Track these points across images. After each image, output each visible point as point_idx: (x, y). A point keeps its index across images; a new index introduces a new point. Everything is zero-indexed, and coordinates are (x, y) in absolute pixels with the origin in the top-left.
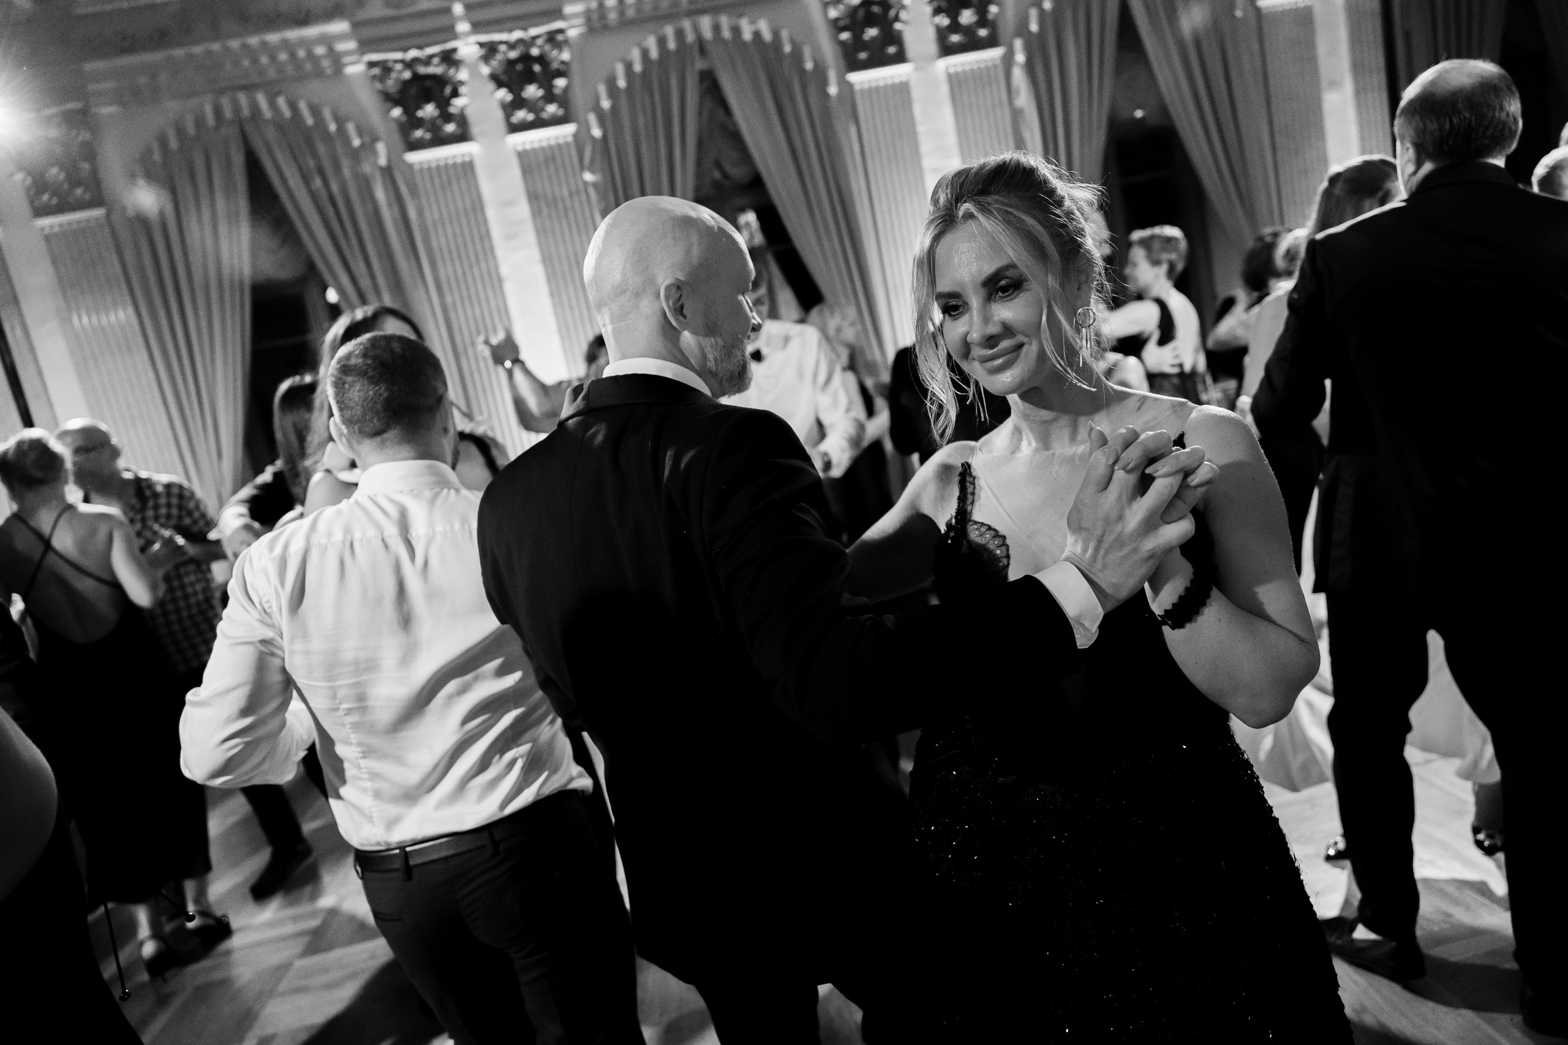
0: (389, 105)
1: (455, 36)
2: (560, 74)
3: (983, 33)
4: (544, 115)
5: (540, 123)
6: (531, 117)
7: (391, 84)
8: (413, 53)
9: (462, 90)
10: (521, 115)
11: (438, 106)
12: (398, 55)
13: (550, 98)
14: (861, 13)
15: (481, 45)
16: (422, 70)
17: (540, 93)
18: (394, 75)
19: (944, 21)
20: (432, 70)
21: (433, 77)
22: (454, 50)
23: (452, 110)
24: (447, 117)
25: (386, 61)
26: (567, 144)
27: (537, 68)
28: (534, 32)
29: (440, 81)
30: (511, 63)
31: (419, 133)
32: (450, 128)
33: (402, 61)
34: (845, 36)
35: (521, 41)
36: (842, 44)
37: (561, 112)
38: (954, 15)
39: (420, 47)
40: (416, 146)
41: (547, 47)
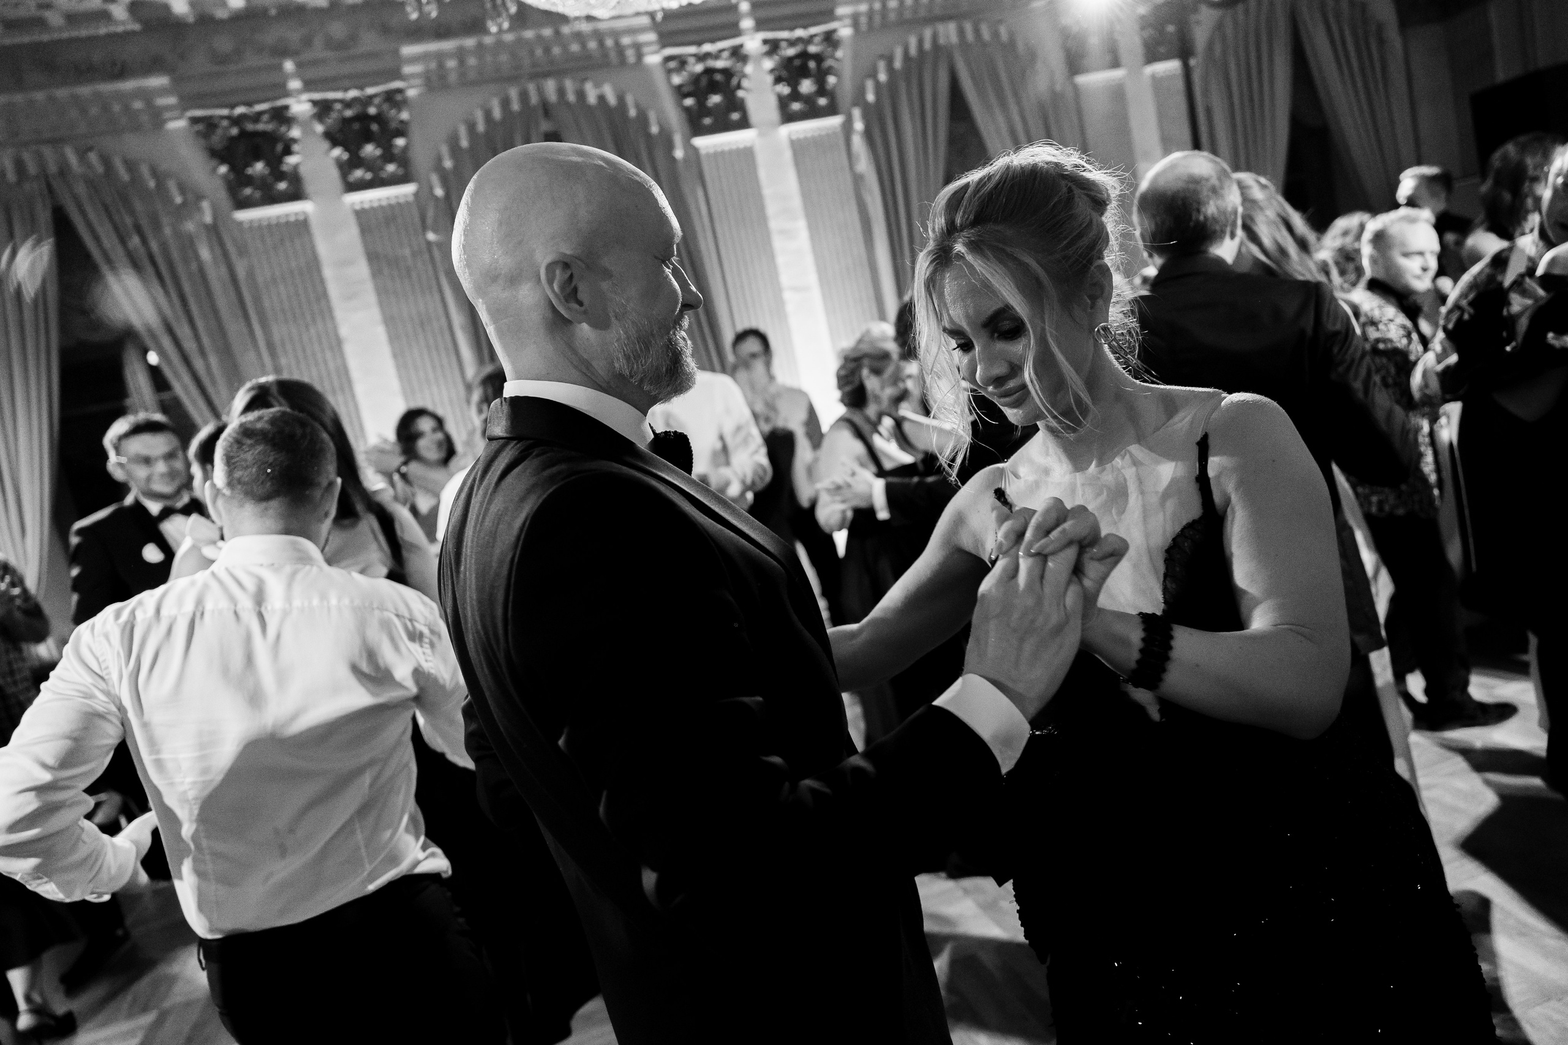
0: (214, 163)
1: (287, 94)
2: (401, 133)
3: (822, 101)
4: (384, 175)
5: (378, 182)
6: (369, 176)
7: (217, 139)
8: (240, 110)
9: (296, 147)
10: (358, 174)
11: (268, 164)
12: (225, 112)
13: (389, 156)
14: (704, 81)
15: (315, 103)
16: (250, 127)
17: (378, 152)
18: (219, 132)
19: (785, 90)
20: (260, 127)
21: (263, 134)
22: (286, 108)
23: (285, 168)
24: (280, 176)
25: (211, 117)
26: (407, 203)
27: (375, 127)
28: (370, 91)
29: (271, 138)
30: (346, 121)
31: (248, 191)
32: (282, 186)
33: (228, 118)
34: (689, 102)
35: (355, 100)
36: (687, 110)
37: (401, 172)
38: (794, 84)
39: (249, 104)
40: (243, 204)
41: (385, 107)
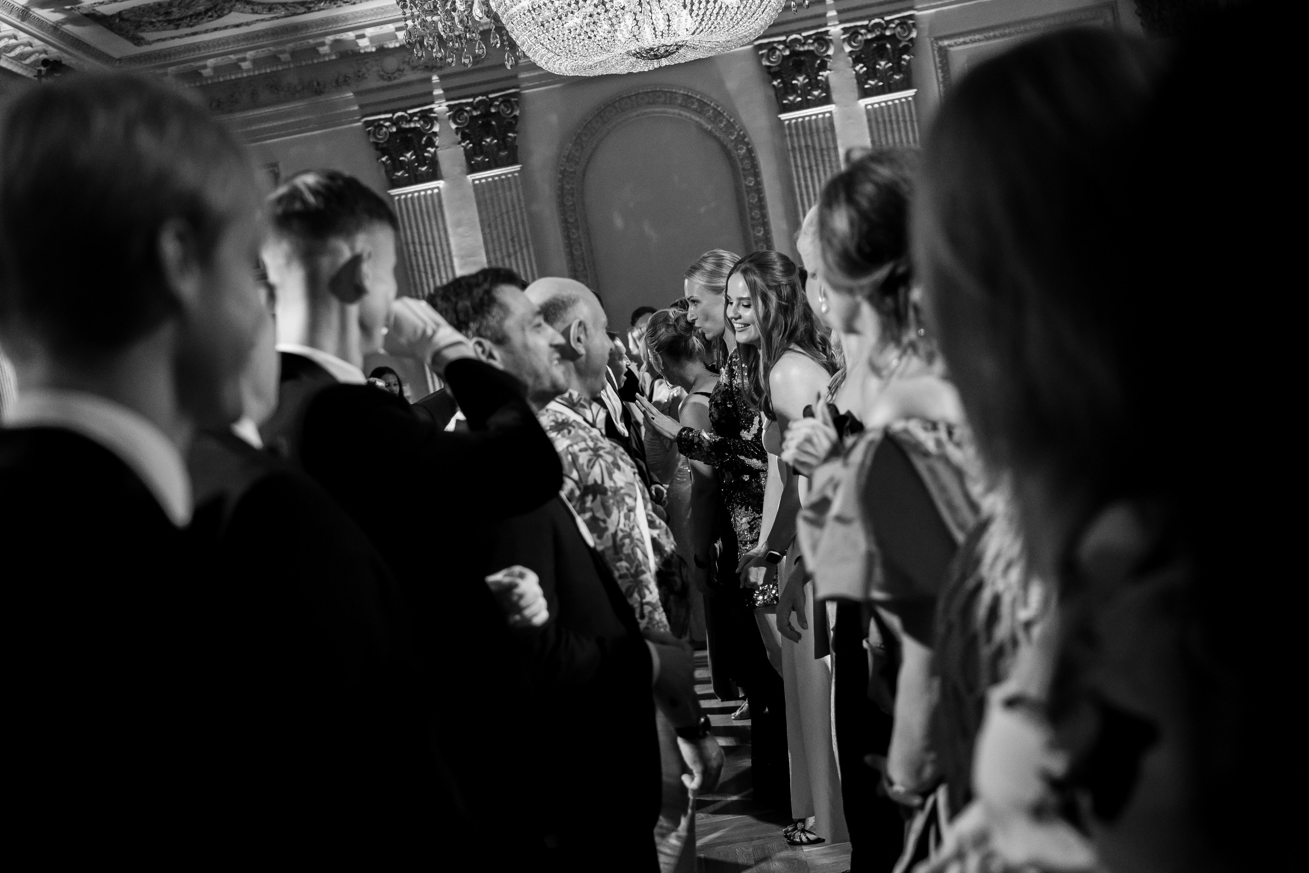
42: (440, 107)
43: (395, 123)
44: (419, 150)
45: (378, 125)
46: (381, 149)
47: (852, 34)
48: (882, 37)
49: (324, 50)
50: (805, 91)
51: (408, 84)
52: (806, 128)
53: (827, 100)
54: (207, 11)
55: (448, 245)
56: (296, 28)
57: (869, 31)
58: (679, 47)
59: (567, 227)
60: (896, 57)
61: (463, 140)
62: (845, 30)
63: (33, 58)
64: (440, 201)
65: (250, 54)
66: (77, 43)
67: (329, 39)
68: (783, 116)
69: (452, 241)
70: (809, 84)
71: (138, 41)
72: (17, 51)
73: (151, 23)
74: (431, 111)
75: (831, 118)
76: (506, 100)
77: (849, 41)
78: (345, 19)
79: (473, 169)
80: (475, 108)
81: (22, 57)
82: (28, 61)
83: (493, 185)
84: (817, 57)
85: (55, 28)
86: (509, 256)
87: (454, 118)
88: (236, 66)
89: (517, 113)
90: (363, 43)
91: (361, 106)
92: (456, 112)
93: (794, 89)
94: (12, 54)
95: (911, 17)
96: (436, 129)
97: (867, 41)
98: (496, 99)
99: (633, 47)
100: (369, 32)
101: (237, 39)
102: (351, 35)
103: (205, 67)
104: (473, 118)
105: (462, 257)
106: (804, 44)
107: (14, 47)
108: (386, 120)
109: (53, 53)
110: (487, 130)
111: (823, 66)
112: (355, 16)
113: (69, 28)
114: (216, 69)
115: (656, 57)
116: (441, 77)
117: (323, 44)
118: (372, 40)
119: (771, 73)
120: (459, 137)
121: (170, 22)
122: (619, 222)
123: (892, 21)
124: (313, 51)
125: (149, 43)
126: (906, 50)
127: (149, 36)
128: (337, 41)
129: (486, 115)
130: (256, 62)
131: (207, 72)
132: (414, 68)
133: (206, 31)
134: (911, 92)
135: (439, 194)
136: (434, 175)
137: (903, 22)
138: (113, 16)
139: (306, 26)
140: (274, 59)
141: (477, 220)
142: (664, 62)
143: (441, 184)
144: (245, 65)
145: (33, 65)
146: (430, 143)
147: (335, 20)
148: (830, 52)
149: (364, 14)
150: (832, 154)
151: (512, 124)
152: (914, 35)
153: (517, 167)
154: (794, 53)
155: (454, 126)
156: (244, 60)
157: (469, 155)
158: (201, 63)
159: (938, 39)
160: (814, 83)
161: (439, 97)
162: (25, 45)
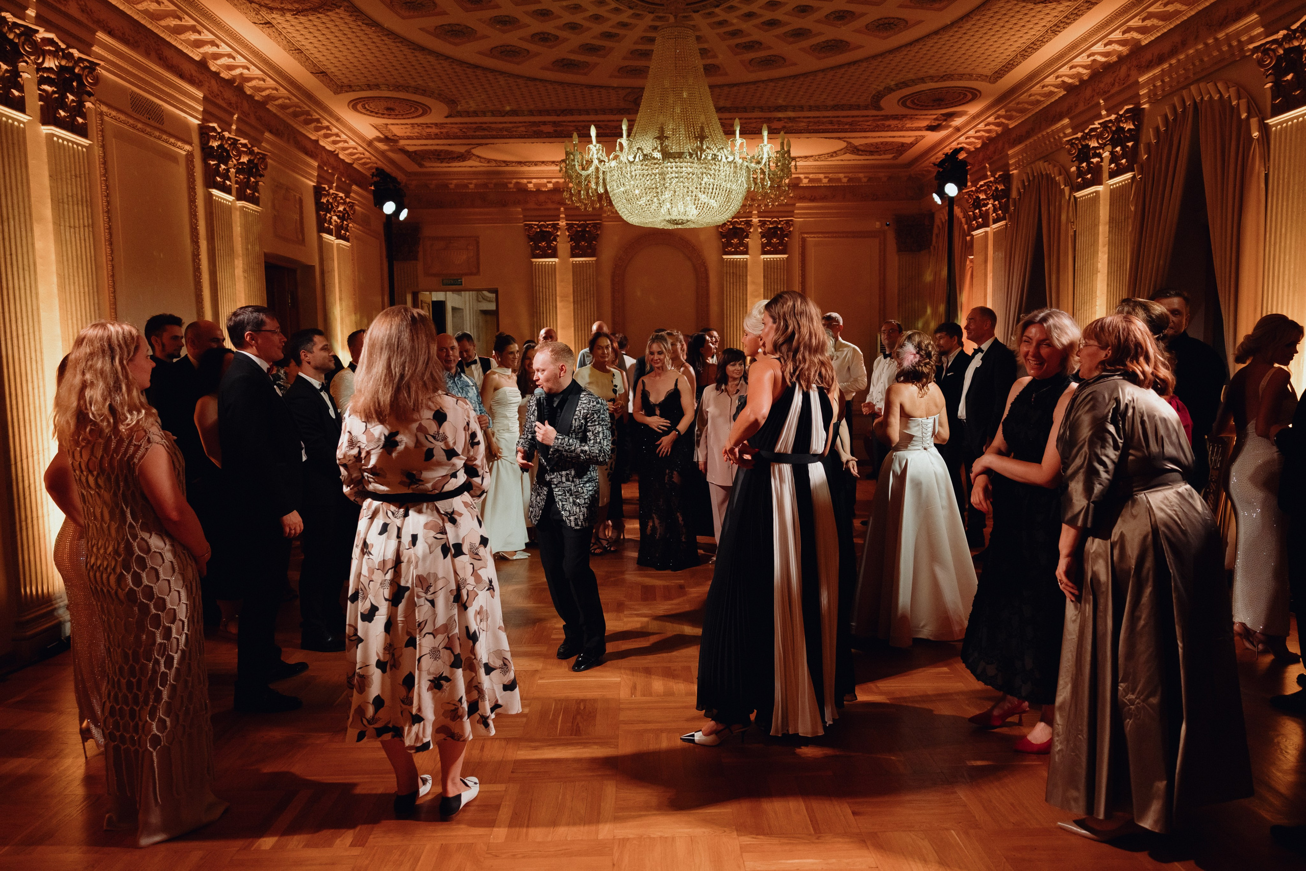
42: (562, 223)
43: (539, 226)
44: (549, 242)
45: (531, 226)
46: (530, 238)
47: (763, 223)
48: (777, 227)
49: (511, 186)
50: (737, 246)
51: (548, 209)
52: (734, 263)
53: (746, 253)
54: (458, 157)
55: (556, 290)
56: (499, 173)
57: (771, 224)
58: (688, 221)
59: (613, 291)
60: (781, 238)
61: (571, 241)
62: (760, 221)
63: (369, 165)
64: (555, 269)
65: (474, 181)
66: (392, 162)
67: (515, 180)
68: (724, 257)
69: (558, 289)
70: (739, 243)
71: (421, 166)
72: (363, 161)
73: (430, 158)
74: (558, 224)
75: (747, 261)
76: (595, 225)
77: (761, 226)
78: (523, 172)
79: (573, 255)
80: (579, 227)
81: (365, 164)
82: (367, 166)
83: (581, 265)
84: (745, 232)
85: (383, 153)
86: (584, 300)
87: (568, 230)
88: (466, 186)
89: (599, 233)
90: (530, 186)
91: (525, 216)
92: (570, 227)
93: (731, 245)
94: (360, 162)
95: (791, 220)
96: (559, 233)
97: (769, 228)
98: (590, 224)
99: (668, 218)
100: (534, 181)
101: (469, 173)
102: (525, 181)
103: (451, 184)
104: (577, 231)
105: (561, 297)
106: (740, 224)
107: (362, 159)
108: (535, 225)
109: (380, 164)
110: (583, 238)
111: (747, 237)
112: (529, 172)
113: (391, 154)
114: (457, 186)
115: (677, 224)
116: (565, 209)
117: (511, 183)
118: (535, 185)
119: (722, 235)
120: (569, 239)
121: (438, 159)
122: (639, 294)
123: (782, 221)
124: (505, 185)
125: (426, 167)
126: (787, 236)
127: (427, 164)
128: (517, 183)
129: (584, 231)
130: (476, 185)
131: (452, 186)
132: (553, 202)
133: (455, 167)
134: (786, 256)
135: (555, 265)
136: (554, 255)
137: (787, 222)
138: (412, 152)
139: (504, 172)
140: (485, 185)
141: (571, 280)
142: (680, 226)
143: (557, 260)
144: (471, 186)
145: (370, 168)
146: (555, 240)
147: (518, 172)
148: (751, 230)
149: (533, 172)
150: (744, 278)
151: (596, 237)
152: (791, 229)
153: (594, 259)
154: (734, 228)
155: (567, 234)
156: (471, 183)
157: (573, 249)
158: (451, 182)
159: (802, 233)
160: (741, 244)
161: (563, 218)
162: (367, 158)
